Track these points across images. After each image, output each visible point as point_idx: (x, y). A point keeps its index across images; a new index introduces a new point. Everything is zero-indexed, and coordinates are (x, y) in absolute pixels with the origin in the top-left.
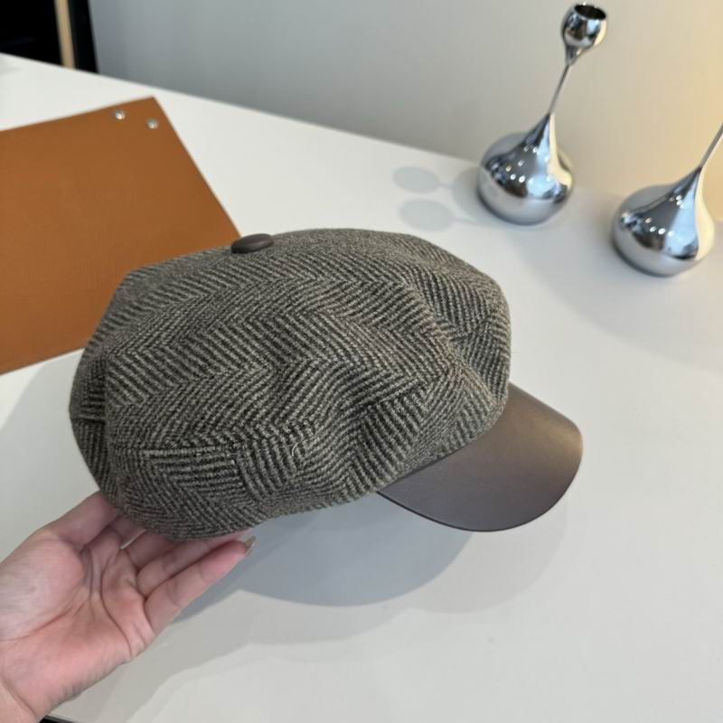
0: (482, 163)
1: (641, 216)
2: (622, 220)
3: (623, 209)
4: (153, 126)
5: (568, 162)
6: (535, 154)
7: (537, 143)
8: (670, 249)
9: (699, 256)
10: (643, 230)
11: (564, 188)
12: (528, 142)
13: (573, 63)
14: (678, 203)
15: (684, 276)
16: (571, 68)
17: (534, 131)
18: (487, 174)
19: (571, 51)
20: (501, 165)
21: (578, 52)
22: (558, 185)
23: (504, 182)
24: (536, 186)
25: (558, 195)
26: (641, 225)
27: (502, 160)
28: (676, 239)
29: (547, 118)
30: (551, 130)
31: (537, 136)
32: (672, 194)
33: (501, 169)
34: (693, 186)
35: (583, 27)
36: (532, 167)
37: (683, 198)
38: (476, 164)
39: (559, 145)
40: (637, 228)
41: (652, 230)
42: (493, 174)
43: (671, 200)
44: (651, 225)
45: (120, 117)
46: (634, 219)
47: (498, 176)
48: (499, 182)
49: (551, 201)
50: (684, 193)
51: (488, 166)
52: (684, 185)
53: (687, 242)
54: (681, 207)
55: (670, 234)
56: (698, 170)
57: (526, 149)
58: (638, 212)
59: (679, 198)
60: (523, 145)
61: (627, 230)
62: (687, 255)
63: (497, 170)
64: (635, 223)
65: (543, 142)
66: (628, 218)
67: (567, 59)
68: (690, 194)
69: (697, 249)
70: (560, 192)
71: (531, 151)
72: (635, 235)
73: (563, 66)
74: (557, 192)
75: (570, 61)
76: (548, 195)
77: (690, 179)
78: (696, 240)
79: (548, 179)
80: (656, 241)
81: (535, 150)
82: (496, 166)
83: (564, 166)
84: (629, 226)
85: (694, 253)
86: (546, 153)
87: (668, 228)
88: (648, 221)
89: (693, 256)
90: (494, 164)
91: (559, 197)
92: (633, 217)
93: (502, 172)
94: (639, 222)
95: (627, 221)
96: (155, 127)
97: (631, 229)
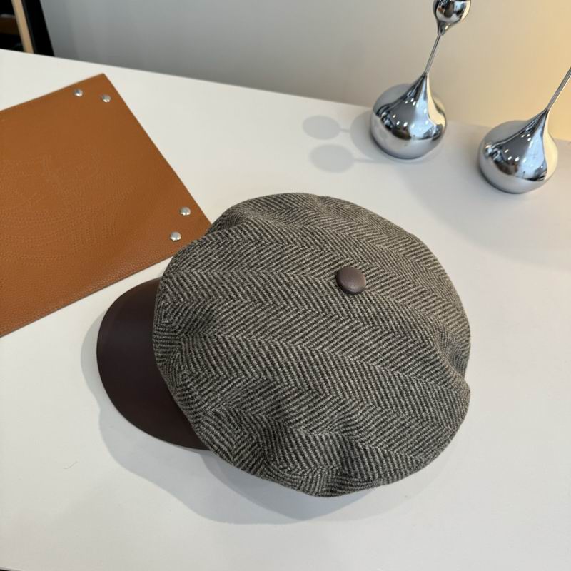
0: (374, 110)
1: (501, 147)
2: (487, 150)
3: (487, 140)
4: (106, 100)
6: (414, 107)
7: (416, 97)
9: (546, 178)
10: (503, 158)
11: (439, 127)
12: (408, 96)
16: (442, 37)
17: (414, 86)
18: (379, 119)
19: (441, 26)
20: (388, 112)
21: (447, 27)
22: (435, 126)
23: (391, 126)
24: (417, 129)
25: (435, 135)
26: (501, 154)
27: (388, 108)
28: (528, 165)
29: (424, 76)
30: (428, 82)
31: (417, 88)
32: (523, 132)
34: (542, 125)
35: (451, 6)
36: (410, 114)
37: (532, 136)
38: (370, 109)
39: (433, 94)
40: (497, 157)
41: (510, 158)
42: (382, 120)
43: (523, 136)
44: (508, 155)
45: (78, 95)
46: (495, 150)
47: (387, 122)
48: (388, 127)
50: (533, 131)
51: (378, 114)
53: (537, 166)
54: (531, 143)
55: (524, 160)
56: (545, 113)
57: (407, 102)
58: (497, 144)
59: (528, 135)
60: (404, 98)
61: (490, 158)
62: (538, 177)
63: (385, 116)
65: (422, 96)
66: (491, 149)
68: (538, 132)
69: (546, 170)
70: (437, 131)
71: (411, 103)
72: (496, 162)
74: (434, 132)
75: (440, 34)
77: (536, 121)
78: (545, 164)
79: (427, 122)
80: (512, 168)
81: (414, 103)
82: (384, 114)
83: (439, 110)
84: (491, 155)
86: (424, 106)
87: (521, 156)
88: (506, 151)
89: (543, 177)
90: (383, 112)
91: (435, 137)
92: (495, 148)
93: (389, 119)
94: (499, 152)
95: (490, 151)
96: (109, 101)
97: (493, 158)
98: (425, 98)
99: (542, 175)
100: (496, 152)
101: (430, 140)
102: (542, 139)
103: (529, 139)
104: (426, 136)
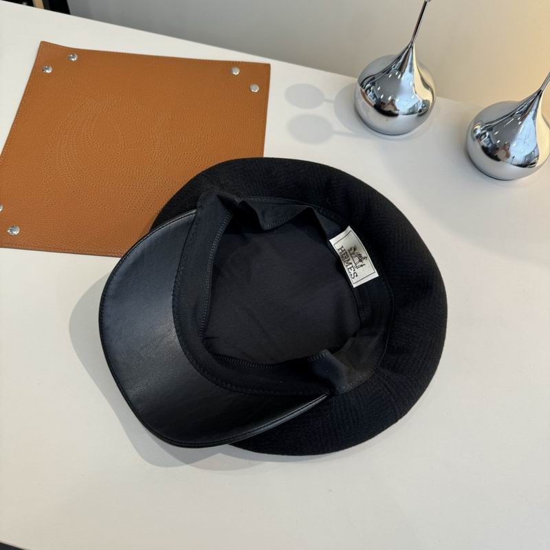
2: (475, 131)
5: (430, 81)
6: (400, 81)
7: (401, 70)
8: (513, 159)
9: (537, 165)
10: (491, 142)
12: (392, 68)
17: (399, 58)
22: (421, 101)
24: (403, 104)
25: (420, 111)
26: (489, 137)
27: (373, 80)
28: (518, 150)
30: (414, 55)
33: (373, 88)
37: (522, 120)
40: (485, 142)
41: (499, 141)
42: (367, 92)
44: (497, 137)
47: (370, 94)
50: (524, 114)
51: (362, 85)
53: (527, 153)
56: (539, 93)
58: (487, 125)
61: (477, 141)
62: (528, 164)
63: (369, 88)
65: (408, 69)
69: (538, 156)
70: (423, 107)
74: (420, 108)
78: (536, 148)
79: (413, 97)
81: (399, 77)
83: (427, 86)
84: (479, 137)
85: (535, 160)
86: (410, 78)
89: (534, 163)
90: (368, 83)
91: (422, 112)
92: (483, 130)
93: (373, 92)
94: (487, 134)
95: (478, 132)
97: (480, 140)
98: (411, 70)
99: (533, 162)
100: (485, 133)
101: (416, 115)
102: (534, 123)
103: (520, 123)
104: (411, 111)
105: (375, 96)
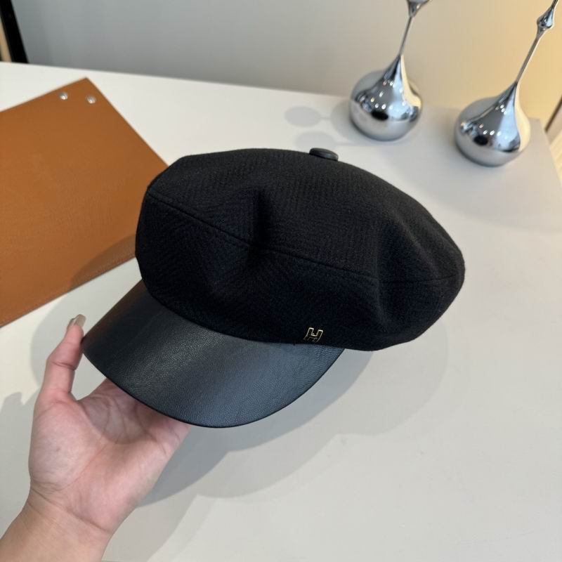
0: (352, 98)
1: (475, 123)
2: (462, 128)
3: (461, 119)
4: (91, 101)
5: (417, 89)
6: (392, 87)
7: (392, 78)
8: (499, 145)
9: (521, 149)
10: (478, 133)
11: (416, 109)
12: (385, 78)
13: (415, 15)
14: (502, 111)
15: (510, 165)
16: (413, 19)
17: (389, 69)
18: (358, 105)
19: (412, 7)
20: (367, 97)
21: (418, 7)
22: (412, 108)
24: (395, 111)
25: (412, 116)
26: (477, 130)
27: (366, 94)
28: (503, 138)
29: (398, 59)
30: (402, 67)
31: (393, 73)
32: (497, 104)
33: (367, 101)
34: (513, 97)
36: (390, 97)
37: (505, 107)
38: (348, 98)
39: (409, 78)
40: (473, 134)
41: (485, 132)
42: (361, 106)
43: (497, 109)
44: (483, 129)
45: (64, 98)
46: (470, 127)
47: (365, 106)
48: (367, 111)
49: (407, 121)
50: (506, 102)
51: (357, 100)
52: (507, 96)
53: (512, 138)
54: (505, 113)
55: (499, 134)
56: (515, 85)
57: (385, 83)
58: (472, 121)
59: (502, 107)
60: (382, 80)
61: (466, 135)
62: (513, 149)
63: (364, 102)
64: (472, 129)
65: (397, 77)
66: (466, 126)
67: (409, 13)
68: (510, 103)
69: (519, 143)
70: (414, 113)
71: (388, 84)
72: (473, 138)
73: (408, 17)
74: (411, 113)
75: (412, 14)
76: (405, 117)
77: (510, 91)
78: (518, 136)
79: (403, 104)
81: (391, 84)
82: (363, 99)
83: (414, 93)
84: (467, 131)
85: (517, 146)
86: (400, 85)
87: (496, 130)
88: (481, 126)
89: (518, 149)
90: (361, 98)
91: (413, 117)
92: (470, 125)
93: (368, 103)
94: (474, 128)
95: (465, 128)
96: (94, 102)
97: (469, 134)
98: (401, 79)
102: (514, 109)
105: (370, 107)
